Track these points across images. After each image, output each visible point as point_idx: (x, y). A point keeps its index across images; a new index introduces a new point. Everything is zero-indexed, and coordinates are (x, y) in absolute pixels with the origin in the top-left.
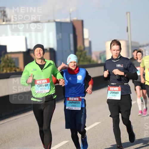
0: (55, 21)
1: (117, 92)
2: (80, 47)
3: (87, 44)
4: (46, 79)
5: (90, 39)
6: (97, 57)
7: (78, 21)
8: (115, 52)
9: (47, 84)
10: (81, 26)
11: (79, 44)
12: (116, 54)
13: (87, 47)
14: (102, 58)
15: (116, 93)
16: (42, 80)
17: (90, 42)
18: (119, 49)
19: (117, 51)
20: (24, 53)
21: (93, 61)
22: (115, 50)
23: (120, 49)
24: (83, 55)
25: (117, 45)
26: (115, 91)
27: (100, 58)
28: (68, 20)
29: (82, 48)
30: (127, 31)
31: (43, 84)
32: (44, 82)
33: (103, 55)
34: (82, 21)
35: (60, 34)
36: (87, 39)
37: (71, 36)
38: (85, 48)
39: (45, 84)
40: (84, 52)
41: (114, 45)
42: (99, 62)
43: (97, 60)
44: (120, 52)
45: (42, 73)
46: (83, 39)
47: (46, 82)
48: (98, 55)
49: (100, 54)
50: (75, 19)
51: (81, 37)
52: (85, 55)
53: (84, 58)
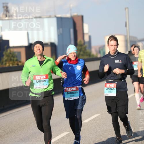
0: (56, 17)
2: (80, 41)
3: (86, 39)
4: (45, 75)
5: (90, 34)
6: (96, 51)
7: (78, 16)
8: (113, 47)
9: (45, 80)
10: (81, 21)
11: (79, 39)
12: (114, 50)
13: (87, 42)
14: (102, 52)
15: (112, 89)
16: (41, 75)
17: (90, 37)
18: (116, 45)
19: (115, 47)
20: (26, 47)
21: (93, 55)
22: (112, 46)
23: (118, 44)
24: (83, 49)
25: (114, 41)
26: (111, 87)
27: (100, 52)
28: (68, 15)
29: (82, 42)
30: (126, 26)
31: (42, 80)
32: (43, 78)
33: (102, 49)
34: (82, 17)
35: (61, 29)
36: (87, 34)
37: (72, 31)
38: (84, 42)
39: (43, 80)
40: (84, 46)
41: (111, 40)
42: (99, 56)
43: (97, 54)
44: (117, 47)
45: (41, 69)
46: (83, 34)
47: (45, 78)
48: (98, 49)
49: (100, 48)
50: (75, 14)
52: (85, 50)
53: (84, 52)
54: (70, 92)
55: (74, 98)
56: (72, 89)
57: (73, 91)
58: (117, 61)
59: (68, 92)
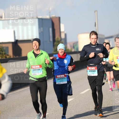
0: (37, 18)
1: (94, 70)
2: (58, 38)
3: (63, 36)
5: (65, 32)
6: (71, 46)
7: (56, 18)
10: (58, 22)
11: (57, 36)
13: (63, 39)
17: (66, 35)
20: (12, 43)
21: (68, 50)
25: (95, 35)
27: (74, 47)
28: (48, 17)
29: (60, 39)
30: (95, 26)
33: (76, 45)
34: (59, 18)
35: (42, 28)
36: (63, 32)
37: (51, 29)
42: (73, 51)
43: (71, 49)
46: (60, 32)
48: (72, 45)
49: (74, 44)
50: (54, 16)
51: (59, 30)
54: (60, 78)
55: (63, 83)
56: (62, 76)
57: (62, 77)
58: (97, 49)
59: (59, 78)
